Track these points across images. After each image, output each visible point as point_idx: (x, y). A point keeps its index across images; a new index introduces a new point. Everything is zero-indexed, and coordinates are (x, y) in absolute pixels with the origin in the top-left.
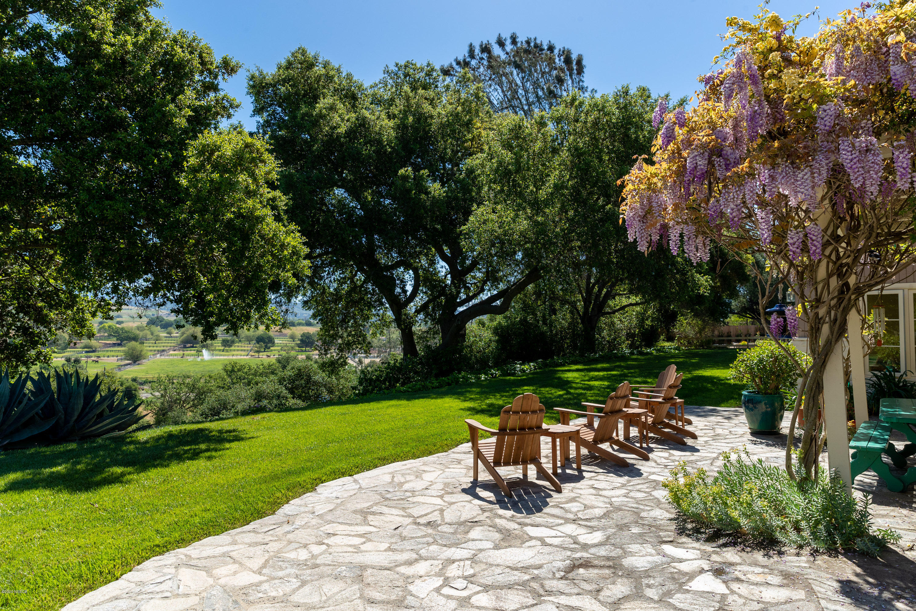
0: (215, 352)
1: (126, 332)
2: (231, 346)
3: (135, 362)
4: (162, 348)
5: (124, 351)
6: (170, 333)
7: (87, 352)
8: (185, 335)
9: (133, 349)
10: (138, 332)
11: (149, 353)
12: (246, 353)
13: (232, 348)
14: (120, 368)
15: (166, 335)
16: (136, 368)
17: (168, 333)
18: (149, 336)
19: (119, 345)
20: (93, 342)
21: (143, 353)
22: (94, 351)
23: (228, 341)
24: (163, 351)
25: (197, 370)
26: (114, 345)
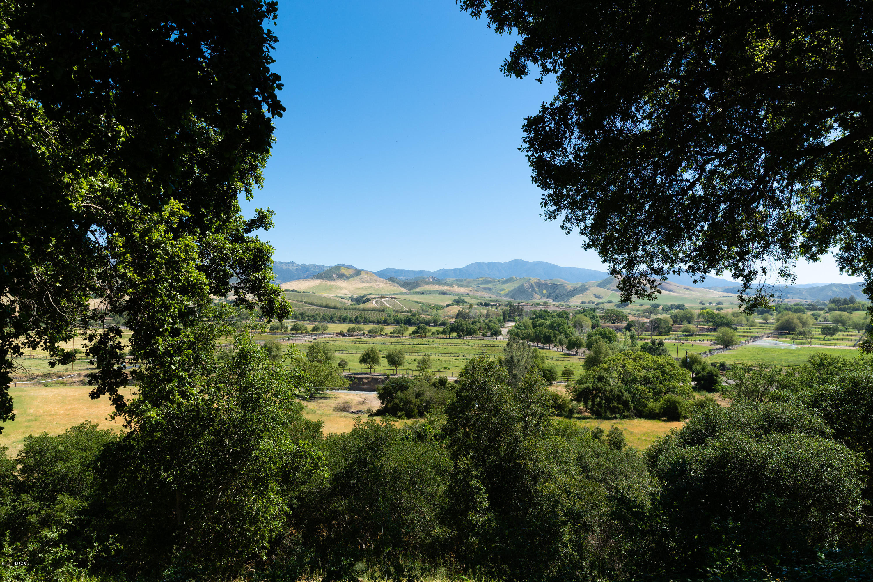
0: (813, 341)
1: (721, 318)
2: (832, 335)
3: (726, 347)
4: (756, 334)
5: (716, 336)
6: (766, 319)
7: (686, 335)
8: (780, 322)
9: (724, 334)
10: (733, 318)
11: (742, 339)
12: (853, 343)
13: (834, 337)
14: (711, 351)
15: (761, 321)
16: (727, 353)
17: (764, 319)
18: (745, 322)
19: (715, 330)
20: (691, 327)
21: (734, 339)
22: (691, 335)
23: (829, 329)
24: (757, 337)
25: (790, 359)
26: (710, 330)
